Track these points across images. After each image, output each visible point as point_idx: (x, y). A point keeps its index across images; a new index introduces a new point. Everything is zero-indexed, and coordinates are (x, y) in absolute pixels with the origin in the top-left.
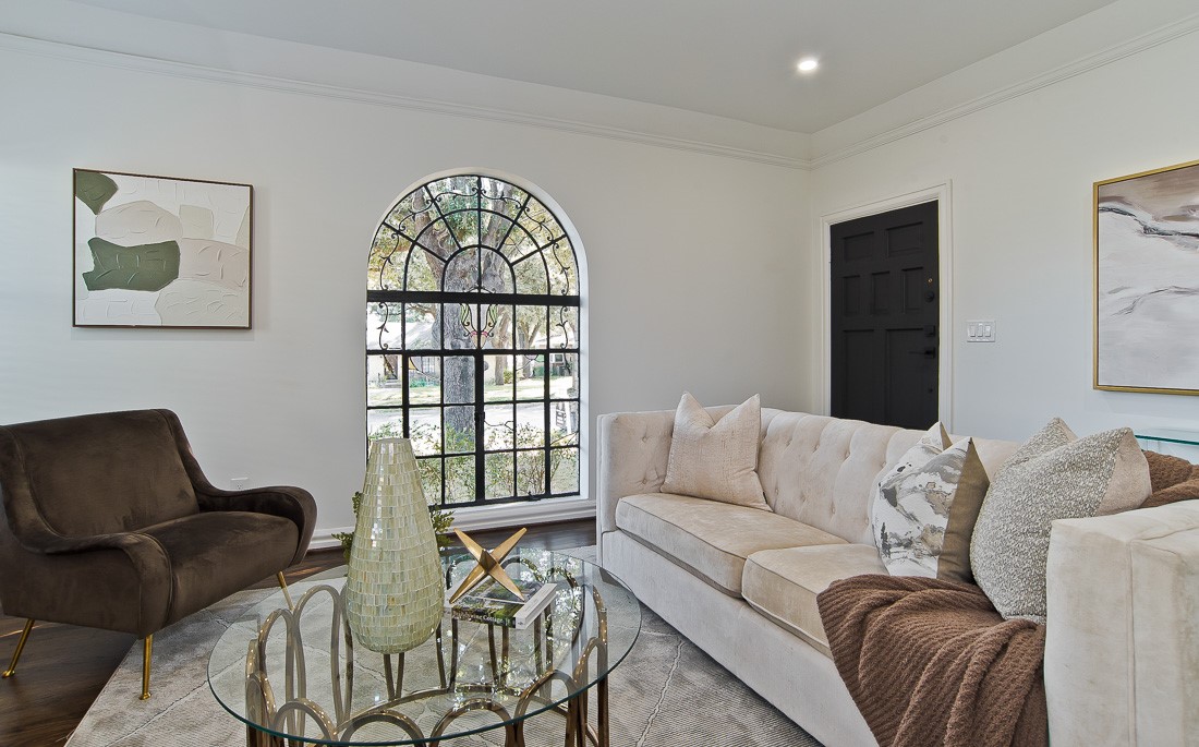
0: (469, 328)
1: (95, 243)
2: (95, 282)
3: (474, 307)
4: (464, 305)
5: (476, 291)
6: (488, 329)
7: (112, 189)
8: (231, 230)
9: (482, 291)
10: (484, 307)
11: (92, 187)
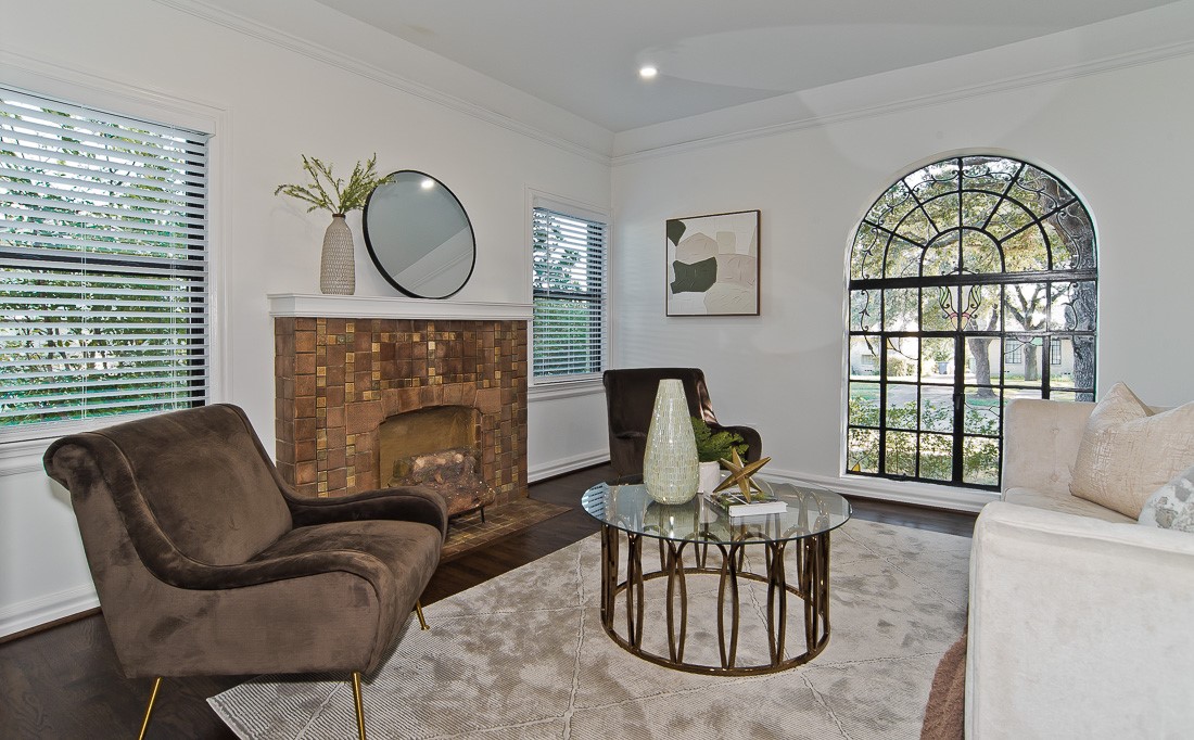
0: (949, 310)
1: (676, 264)
2: (677, 288)
3: (954, 289)
4: (944, 288)
5: (957, 273)
6: (971, 310)
7: (683, 228)
8: (746, 246)
9: (964, 273)
10: (966, 289)
11: (675, 229)
